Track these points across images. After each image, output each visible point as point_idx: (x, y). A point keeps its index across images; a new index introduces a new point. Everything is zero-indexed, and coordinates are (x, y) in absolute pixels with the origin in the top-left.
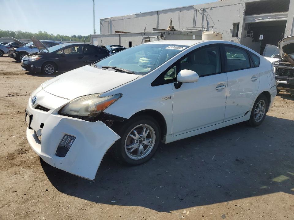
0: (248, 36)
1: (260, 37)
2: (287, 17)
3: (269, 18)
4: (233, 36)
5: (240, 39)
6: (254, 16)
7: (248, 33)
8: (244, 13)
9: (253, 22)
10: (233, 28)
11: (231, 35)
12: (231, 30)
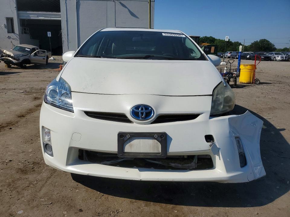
0: (25, 33)
1: (48, 34)
2: (60, 17)
3: (44, 17)
4: (9, 32)
5: (18, 35)
6: (28, 12)
7: (25, 29)
8: (15, 7)
9: (29, 18)
10: (7, 23)
11: (6, 30)
12: (5, 25)
